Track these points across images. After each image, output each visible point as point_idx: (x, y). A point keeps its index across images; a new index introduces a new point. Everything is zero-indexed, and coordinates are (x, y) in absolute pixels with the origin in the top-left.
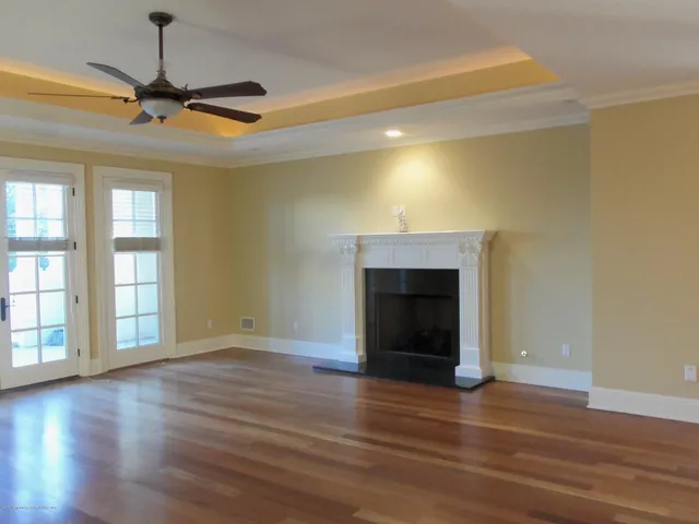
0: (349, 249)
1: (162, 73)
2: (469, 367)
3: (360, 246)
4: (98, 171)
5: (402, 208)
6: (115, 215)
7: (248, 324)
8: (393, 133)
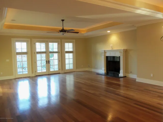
0: (103, 53)
1: (63, 28)
2: (121, 74)
3: (105, 52)
4: (63, 40)
5: (112, 45)
6: (66, 47)
7: (89, 66)
8: (109, 32)
